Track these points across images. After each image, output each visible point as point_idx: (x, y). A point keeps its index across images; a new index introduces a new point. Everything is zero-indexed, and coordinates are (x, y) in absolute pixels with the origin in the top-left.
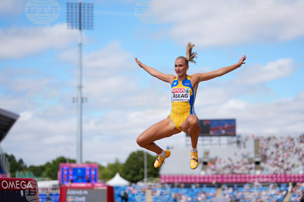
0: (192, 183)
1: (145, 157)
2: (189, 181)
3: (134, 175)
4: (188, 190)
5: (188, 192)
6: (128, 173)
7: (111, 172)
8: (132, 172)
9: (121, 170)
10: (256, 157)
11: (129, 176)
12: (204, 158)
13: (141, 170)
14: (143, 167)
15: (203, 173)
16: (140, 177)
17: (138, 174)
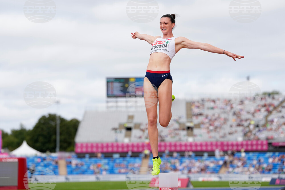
0: (113, 153)
1: (58, 122)
2: (110, 149)
3: (44, 144)
4: (109, 160)
5: (109, 162)
6: (36, 141)
7: (16, 140)
8: (41, 139)
9: (28, 138)
10: (188, 122)
11: (38, 145)
12: (128, 122)
13: (53, 137)
14: (55, 133)
15: (126, 141)
16: (51, 145)
17: (49, 141)
